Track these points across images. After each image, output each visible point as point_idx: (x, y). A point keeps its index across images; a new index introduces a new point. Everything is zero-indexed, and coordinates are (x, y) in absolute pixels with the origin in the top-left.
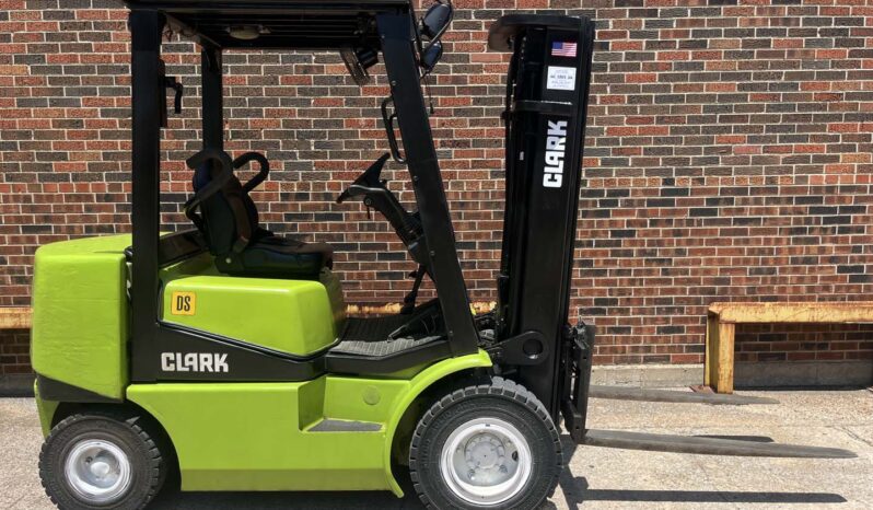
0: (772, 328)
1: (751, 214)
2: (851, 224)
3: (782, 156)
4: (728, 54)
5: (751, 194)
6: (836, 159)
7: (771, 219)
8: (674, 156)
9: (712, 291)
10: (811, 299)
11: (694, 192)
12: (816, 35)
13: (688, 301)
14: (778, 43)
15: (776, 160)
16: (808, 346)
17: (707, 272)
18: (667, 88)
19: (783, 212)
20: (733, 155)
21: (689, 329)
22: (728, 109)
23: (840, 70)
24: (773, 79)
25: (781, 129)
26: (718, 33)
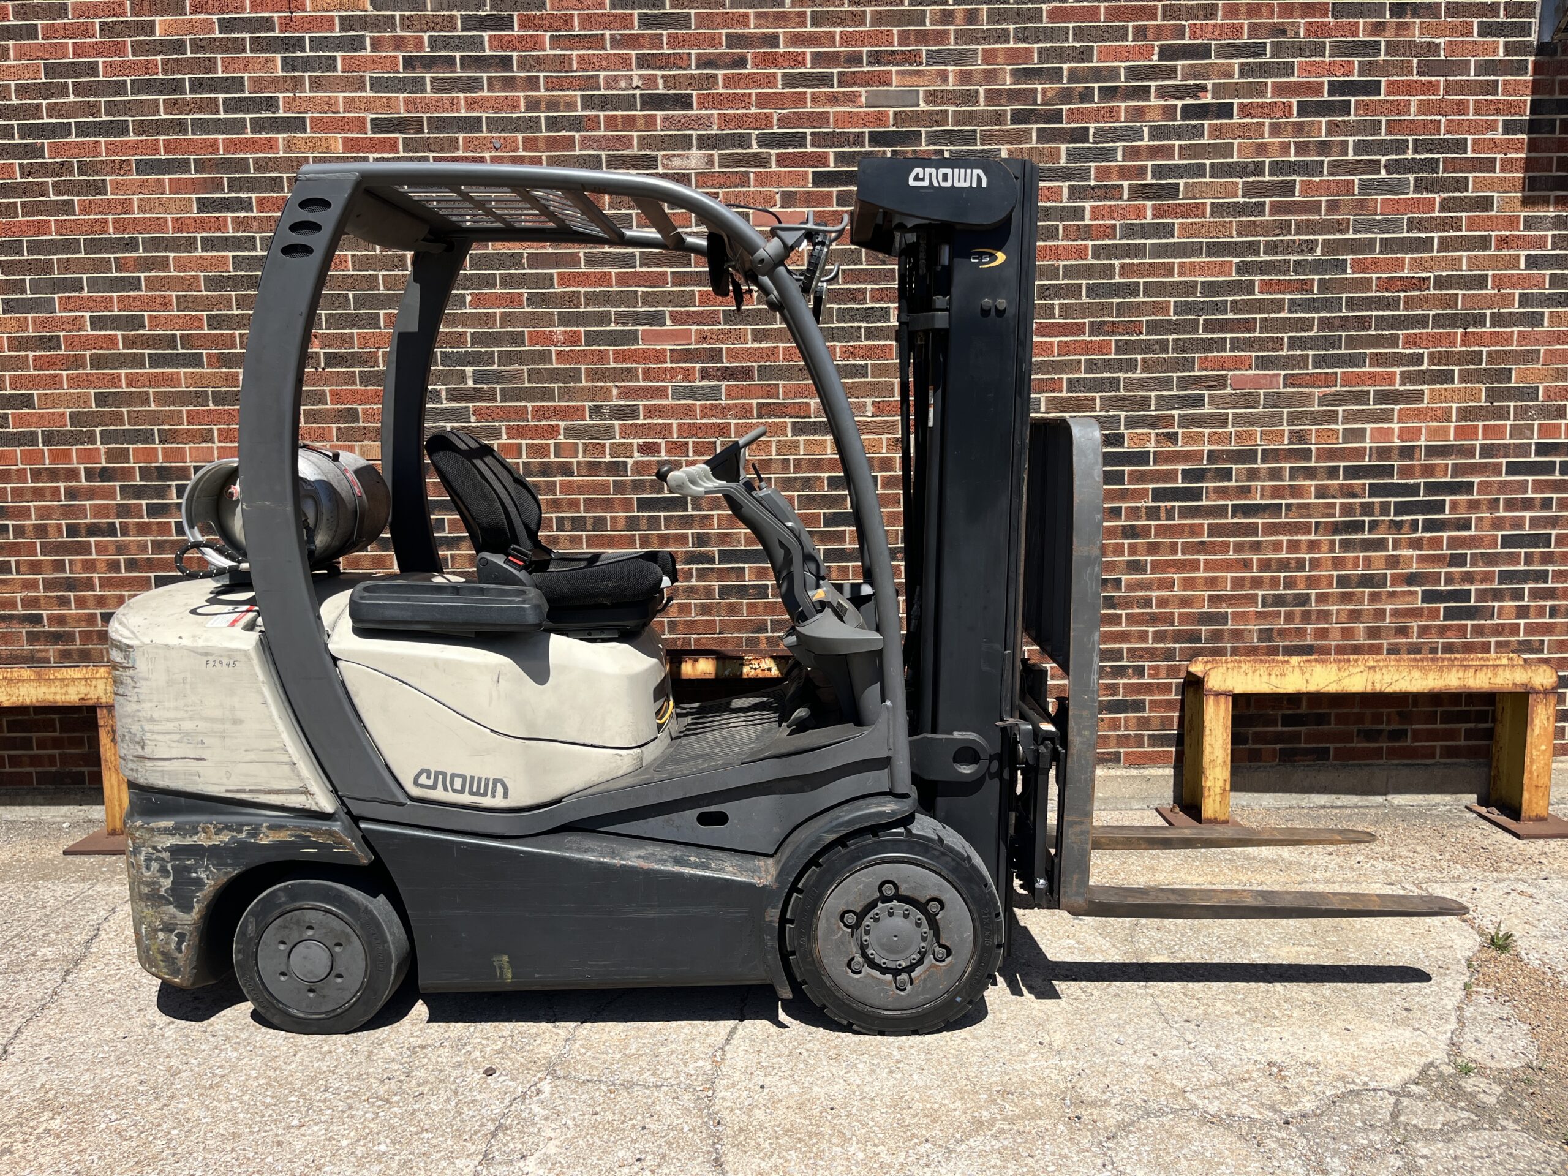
0: (1304, 704)
1: (1262, 497)
2: (1447, 515)
3: (1317, 392)
4: (1217, 210)
5: (1263, 462)
6: (1418, 396)
7: (1299, 506)
8: (1122, 393)
9: (1195, 637)
10: (1375, 650)
11: (1159, 457)
12: (1379, 173)
13: (1152, 654)
14: (1307, 187)
15: (1307, 399)
16: (1370, 736)
17: (1185, 602)
18: (1108, 270)
19: (1321, 492)
20: (1229, 390)
21: (1155, 704)
22: (1220, 307)
23: (1423, 235)
24: (1302, 252)
25: (1316, 343)
26: (1199, 171)
